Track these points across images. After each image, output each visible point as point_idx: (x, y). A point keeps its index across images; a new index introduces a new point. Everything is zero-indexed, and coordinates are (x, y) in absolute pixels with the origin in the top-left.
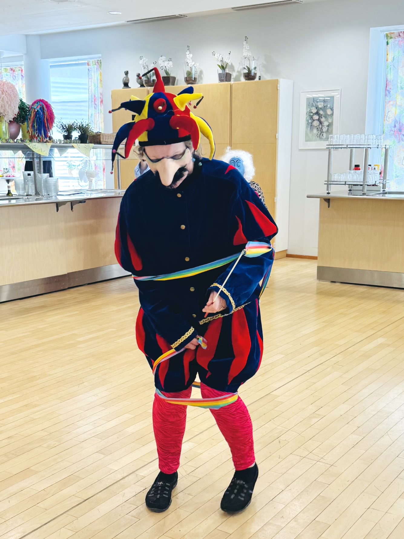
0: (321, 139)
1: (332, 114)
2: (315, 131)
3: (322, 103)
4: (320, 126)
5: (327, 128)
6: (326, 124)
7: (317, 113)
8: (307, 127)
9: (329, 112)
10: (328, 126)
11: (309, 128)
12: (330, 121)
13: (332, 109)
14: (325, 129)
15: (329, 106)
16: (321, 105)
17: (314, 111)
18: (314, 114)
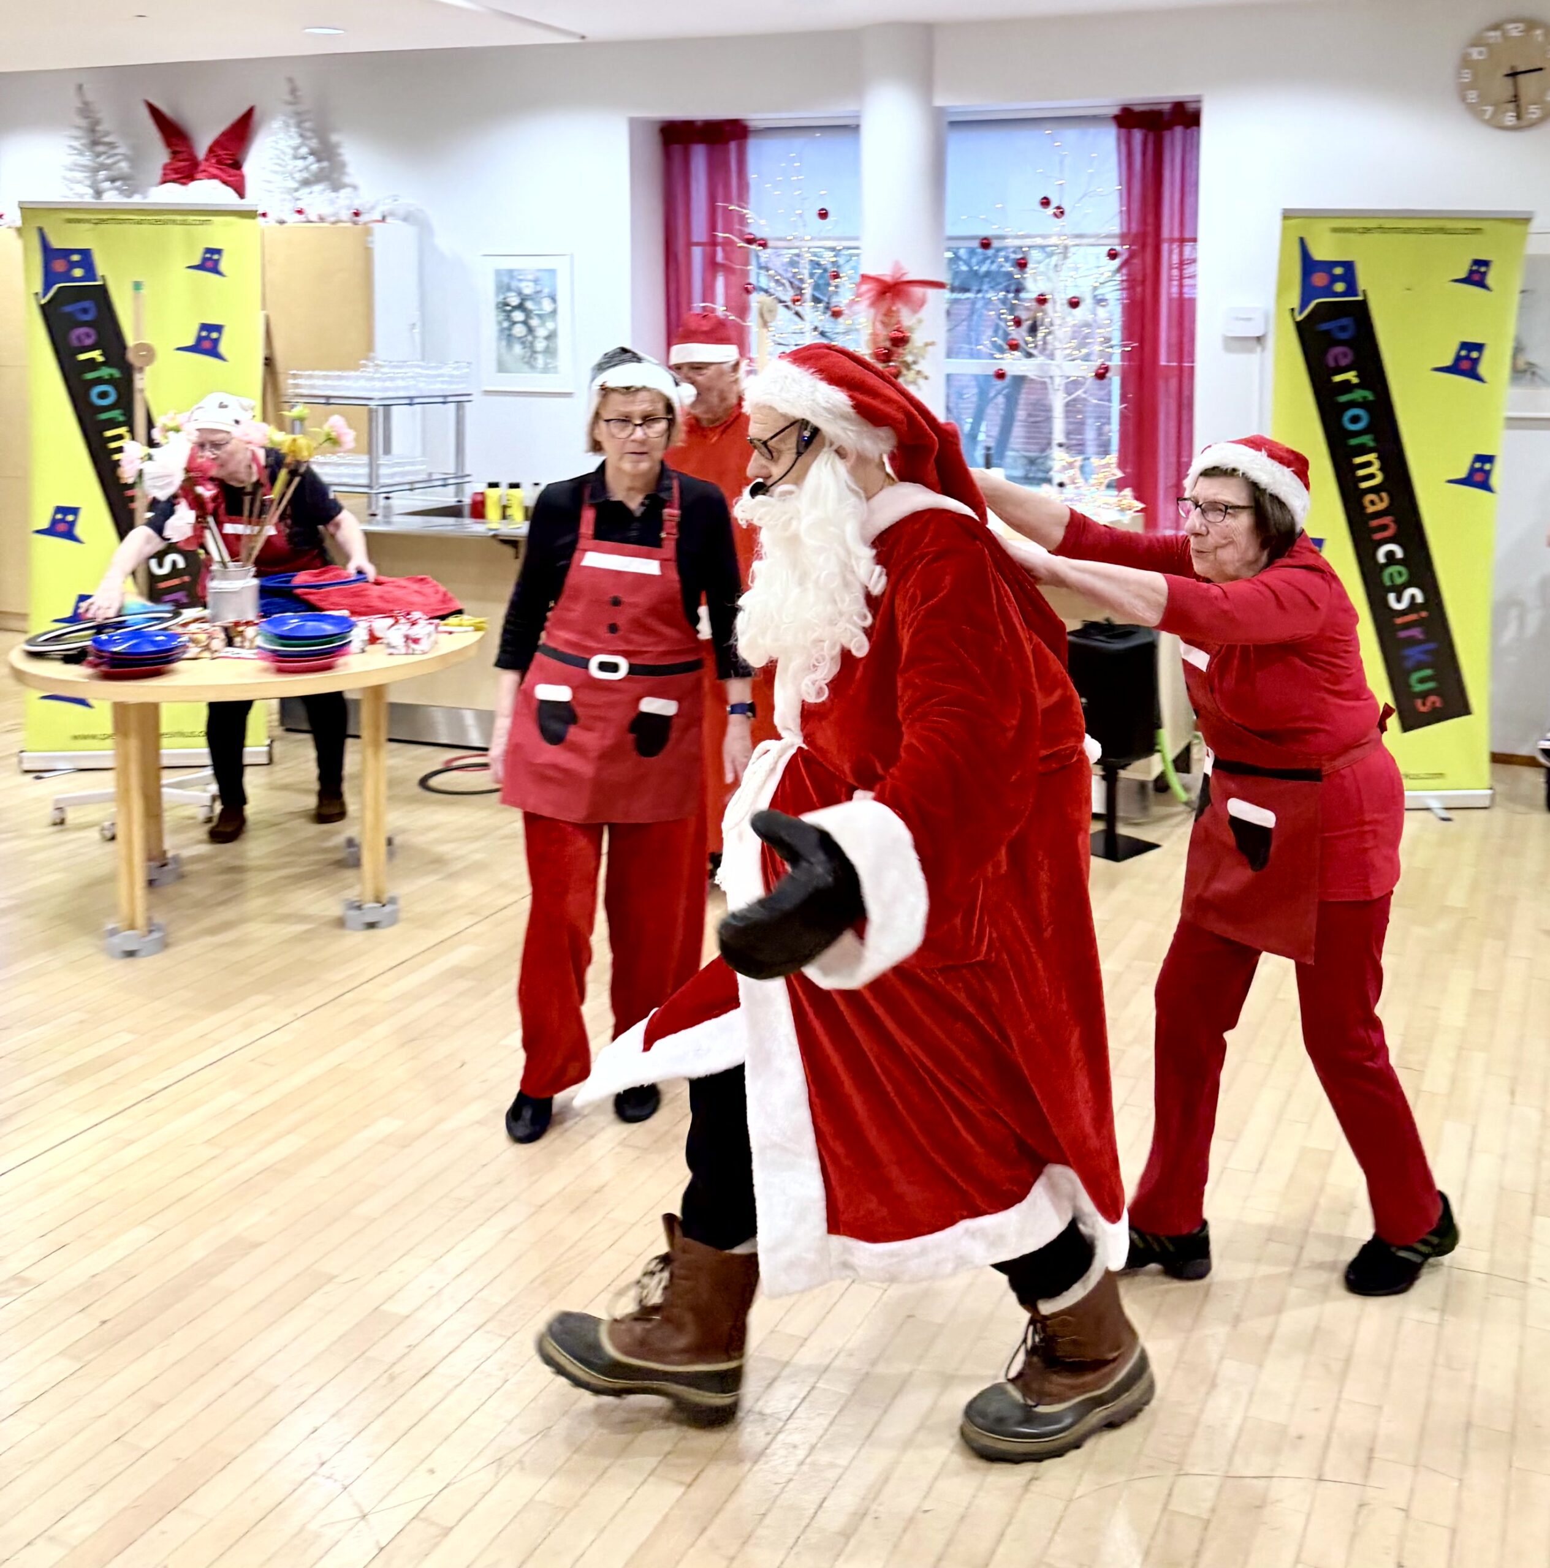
0: (533, 367)
1: (554, 312)
2: (518, 349)
3: (531, 284)
4: (530, 338)
5: (544, 343)
6: (541, 332)
7: (520, 307)
8: (500, 339)
9: (547, 305)
10: (547, 338)
11: (505, 342)
12: (551, 328)
13: (553, 299)
14: (540, 345)
15: (546, 291)
16: (528, 289)
17: (514, 301)
18: (515, 308)
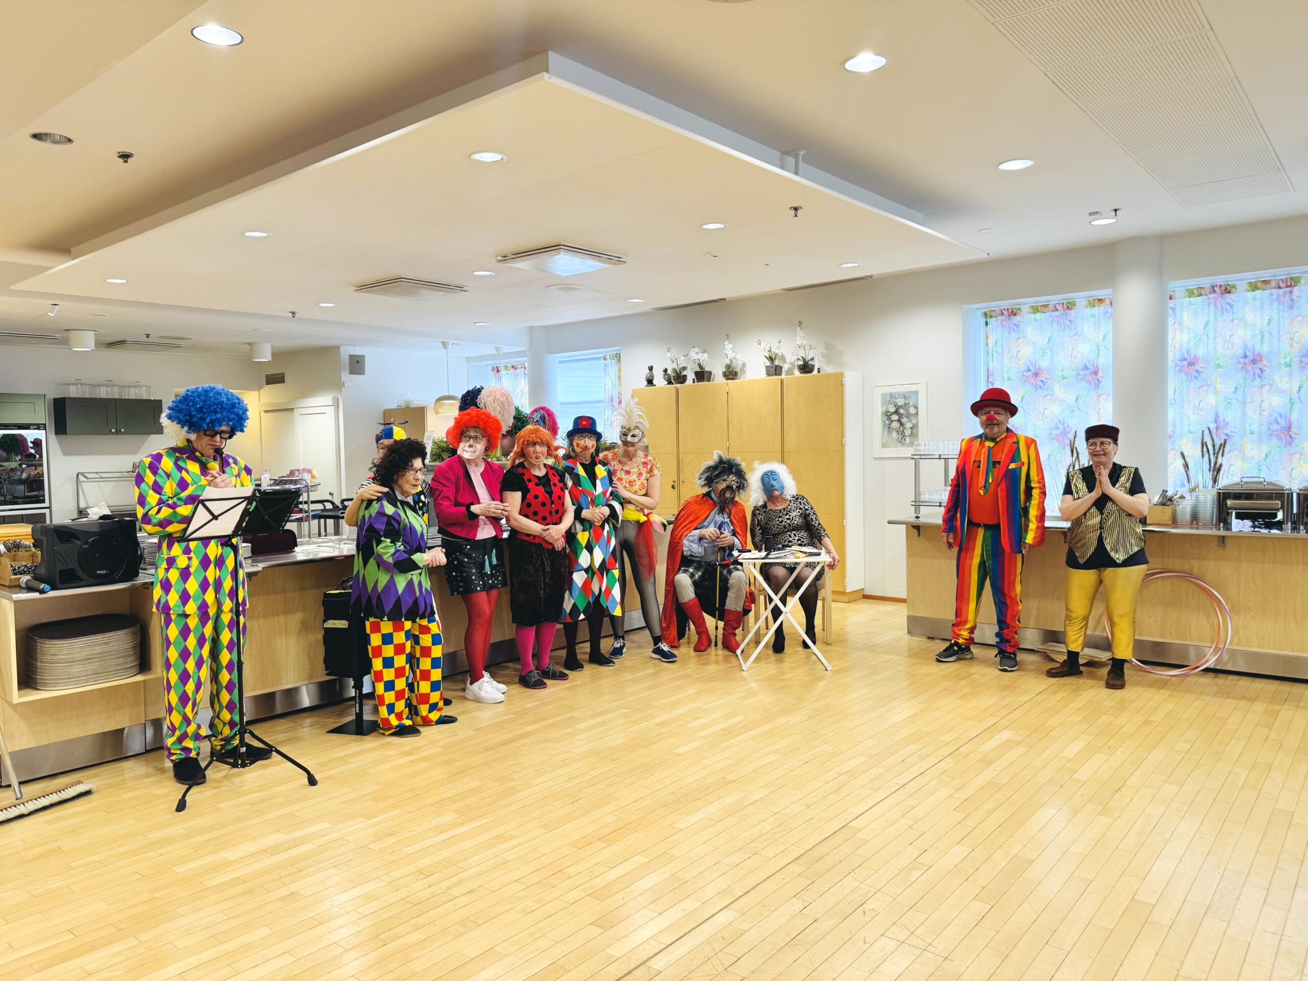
0: (903, 444)
1: (917, 414)
2: (895, 435)
3: (903, 400)
4: (901, 429)
5: (910, 431)
6: (909, 425)
7: (896, 412)
8: (883, 430)
9: (912, 411)
10: (912, 428)
11: (886, 432)
12: (914, 422)
13: (916, 407)
14: (907, 432)
15: (911, 403)
16: (900, 402)
17: (892, 409)
18: (892, 414)
